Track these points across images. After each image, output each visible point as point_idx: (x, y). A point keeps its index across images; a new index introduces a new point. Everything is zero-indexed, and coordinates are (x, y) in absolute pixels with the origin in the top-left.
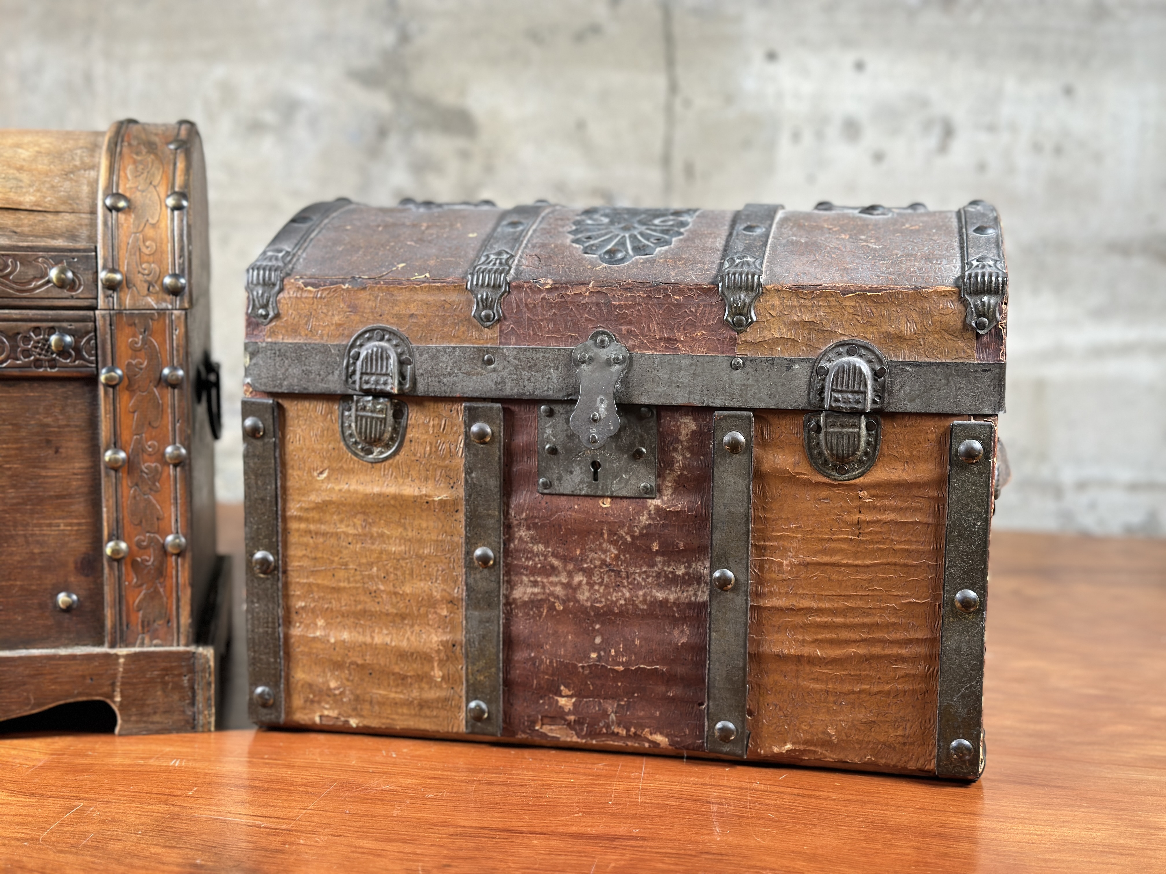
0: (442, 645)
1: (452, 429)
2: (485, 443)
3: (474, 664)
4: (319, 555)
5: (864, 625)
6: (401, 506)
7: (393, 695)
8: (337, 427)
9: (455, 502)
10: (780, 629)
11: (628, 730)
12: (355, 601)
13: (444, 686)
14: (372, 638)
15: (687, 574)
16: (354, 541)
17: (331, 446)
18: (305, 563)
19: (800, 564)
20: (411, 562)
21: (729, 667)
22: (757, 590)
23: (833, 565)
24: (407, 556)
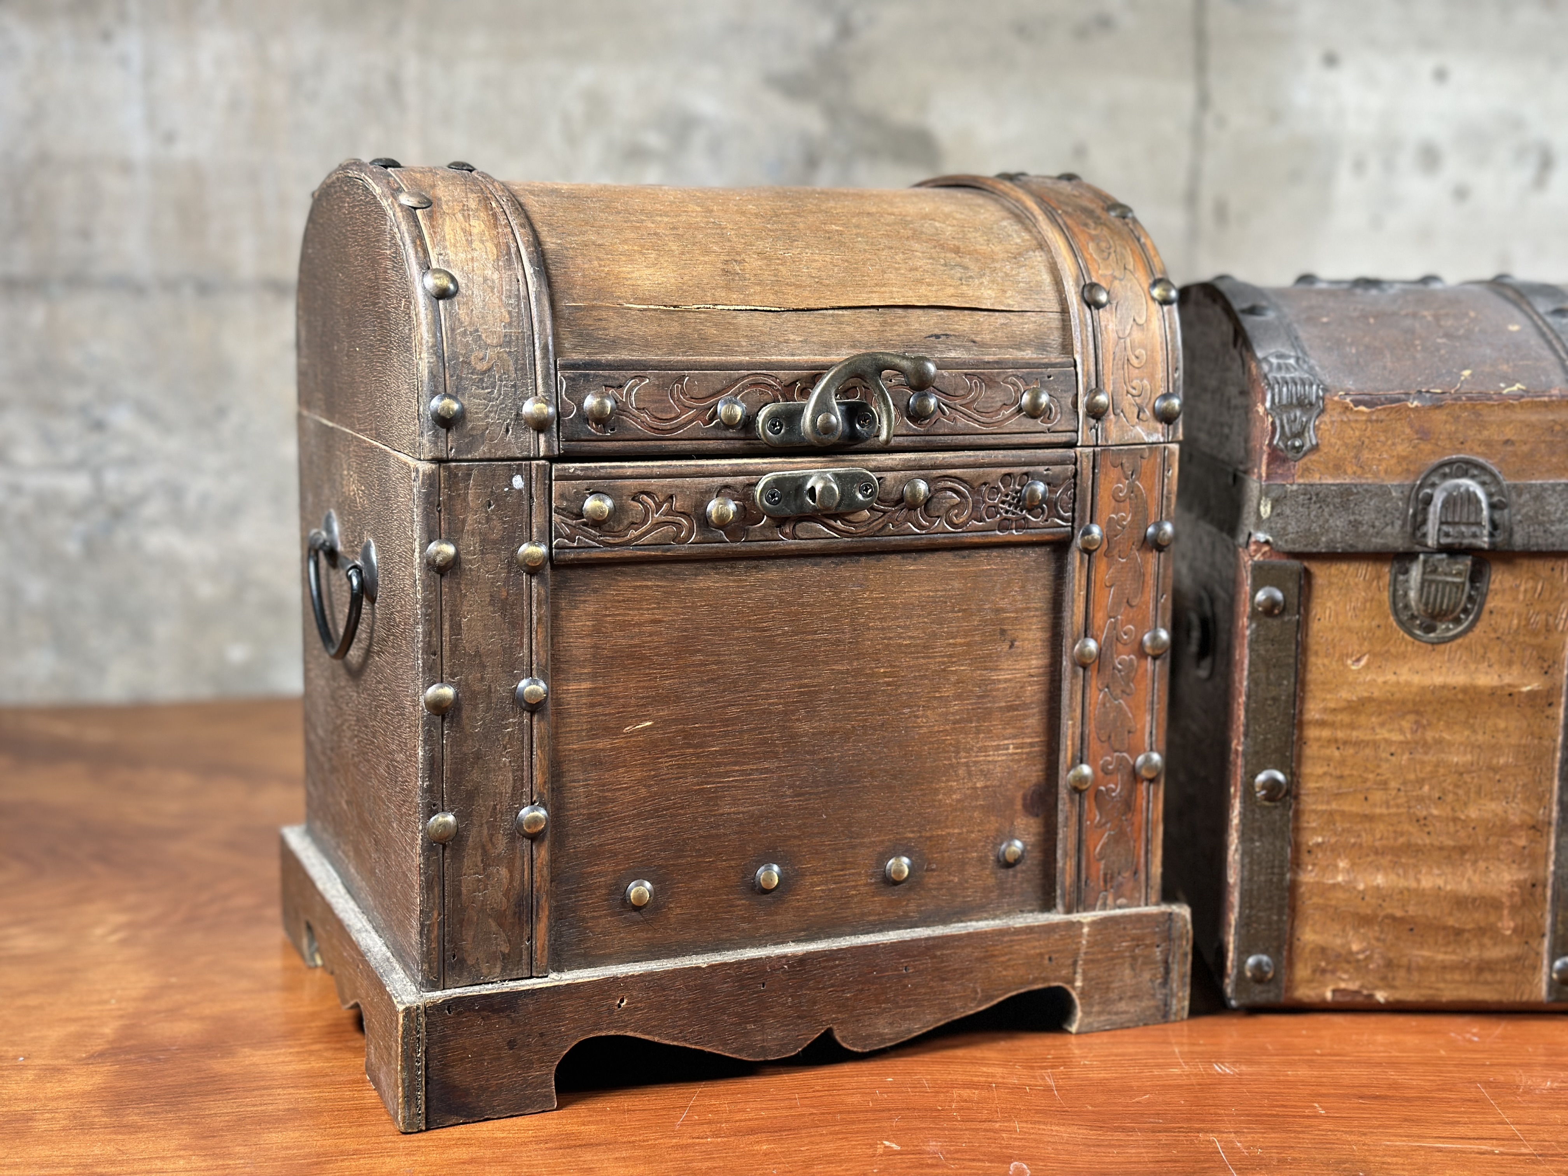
0: (1520, 887)
1: (1551, 593)
4: (1347, 772)
6: (1472, 700)
7: (1440, 957)
8: (1386, 596)
9: (1550, 693)
12: (1395, 832)
13: (1515, 939)
14: (1418, 881)
16: (1399, 751)
17: (1374, 623)
18: (1327, 783)
20: (1479, 777)
24: (1474, 768)
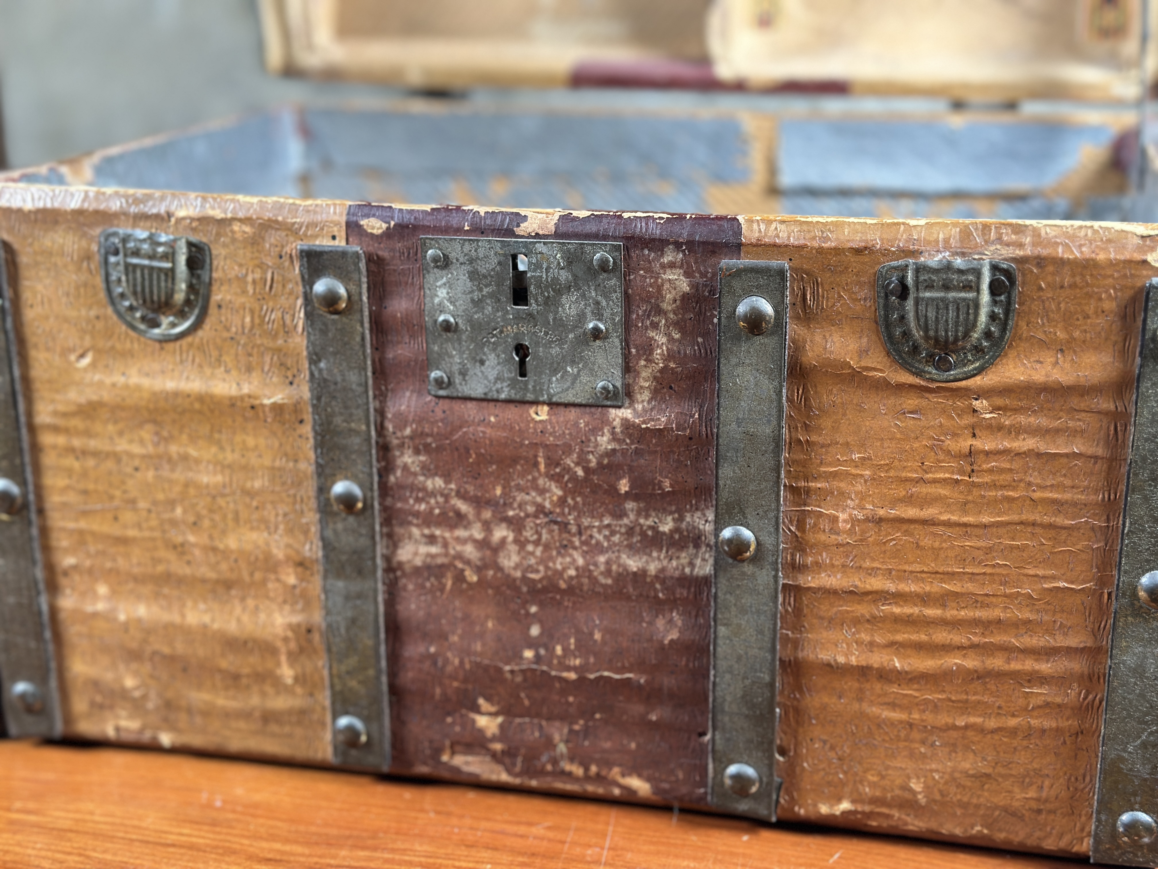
0: (291, 630)
1: (284, 286)
2: (337, 312)
3: (340, 661)
4: (91, 486)
5: (976, 622)
6: (212, 411)
7: (221, 702)
8: (99, 281)
9: (296, 408)
10: (832, 622)
11: (587, 769)
12: (153, 559)
13: (299, 690)
14: (183, 616)
15: (677, 530)
16: (143, 466)
17: (93, 313)
18: (71, 497)
19: (867, 520)
20: (235, 502)
21: (747, 682)
22: (793, 559)
23: (924, 522)
24: (227, 491)
